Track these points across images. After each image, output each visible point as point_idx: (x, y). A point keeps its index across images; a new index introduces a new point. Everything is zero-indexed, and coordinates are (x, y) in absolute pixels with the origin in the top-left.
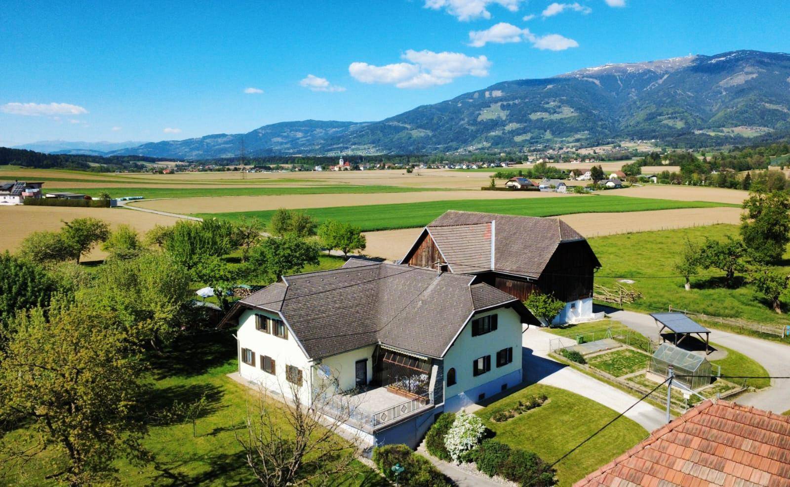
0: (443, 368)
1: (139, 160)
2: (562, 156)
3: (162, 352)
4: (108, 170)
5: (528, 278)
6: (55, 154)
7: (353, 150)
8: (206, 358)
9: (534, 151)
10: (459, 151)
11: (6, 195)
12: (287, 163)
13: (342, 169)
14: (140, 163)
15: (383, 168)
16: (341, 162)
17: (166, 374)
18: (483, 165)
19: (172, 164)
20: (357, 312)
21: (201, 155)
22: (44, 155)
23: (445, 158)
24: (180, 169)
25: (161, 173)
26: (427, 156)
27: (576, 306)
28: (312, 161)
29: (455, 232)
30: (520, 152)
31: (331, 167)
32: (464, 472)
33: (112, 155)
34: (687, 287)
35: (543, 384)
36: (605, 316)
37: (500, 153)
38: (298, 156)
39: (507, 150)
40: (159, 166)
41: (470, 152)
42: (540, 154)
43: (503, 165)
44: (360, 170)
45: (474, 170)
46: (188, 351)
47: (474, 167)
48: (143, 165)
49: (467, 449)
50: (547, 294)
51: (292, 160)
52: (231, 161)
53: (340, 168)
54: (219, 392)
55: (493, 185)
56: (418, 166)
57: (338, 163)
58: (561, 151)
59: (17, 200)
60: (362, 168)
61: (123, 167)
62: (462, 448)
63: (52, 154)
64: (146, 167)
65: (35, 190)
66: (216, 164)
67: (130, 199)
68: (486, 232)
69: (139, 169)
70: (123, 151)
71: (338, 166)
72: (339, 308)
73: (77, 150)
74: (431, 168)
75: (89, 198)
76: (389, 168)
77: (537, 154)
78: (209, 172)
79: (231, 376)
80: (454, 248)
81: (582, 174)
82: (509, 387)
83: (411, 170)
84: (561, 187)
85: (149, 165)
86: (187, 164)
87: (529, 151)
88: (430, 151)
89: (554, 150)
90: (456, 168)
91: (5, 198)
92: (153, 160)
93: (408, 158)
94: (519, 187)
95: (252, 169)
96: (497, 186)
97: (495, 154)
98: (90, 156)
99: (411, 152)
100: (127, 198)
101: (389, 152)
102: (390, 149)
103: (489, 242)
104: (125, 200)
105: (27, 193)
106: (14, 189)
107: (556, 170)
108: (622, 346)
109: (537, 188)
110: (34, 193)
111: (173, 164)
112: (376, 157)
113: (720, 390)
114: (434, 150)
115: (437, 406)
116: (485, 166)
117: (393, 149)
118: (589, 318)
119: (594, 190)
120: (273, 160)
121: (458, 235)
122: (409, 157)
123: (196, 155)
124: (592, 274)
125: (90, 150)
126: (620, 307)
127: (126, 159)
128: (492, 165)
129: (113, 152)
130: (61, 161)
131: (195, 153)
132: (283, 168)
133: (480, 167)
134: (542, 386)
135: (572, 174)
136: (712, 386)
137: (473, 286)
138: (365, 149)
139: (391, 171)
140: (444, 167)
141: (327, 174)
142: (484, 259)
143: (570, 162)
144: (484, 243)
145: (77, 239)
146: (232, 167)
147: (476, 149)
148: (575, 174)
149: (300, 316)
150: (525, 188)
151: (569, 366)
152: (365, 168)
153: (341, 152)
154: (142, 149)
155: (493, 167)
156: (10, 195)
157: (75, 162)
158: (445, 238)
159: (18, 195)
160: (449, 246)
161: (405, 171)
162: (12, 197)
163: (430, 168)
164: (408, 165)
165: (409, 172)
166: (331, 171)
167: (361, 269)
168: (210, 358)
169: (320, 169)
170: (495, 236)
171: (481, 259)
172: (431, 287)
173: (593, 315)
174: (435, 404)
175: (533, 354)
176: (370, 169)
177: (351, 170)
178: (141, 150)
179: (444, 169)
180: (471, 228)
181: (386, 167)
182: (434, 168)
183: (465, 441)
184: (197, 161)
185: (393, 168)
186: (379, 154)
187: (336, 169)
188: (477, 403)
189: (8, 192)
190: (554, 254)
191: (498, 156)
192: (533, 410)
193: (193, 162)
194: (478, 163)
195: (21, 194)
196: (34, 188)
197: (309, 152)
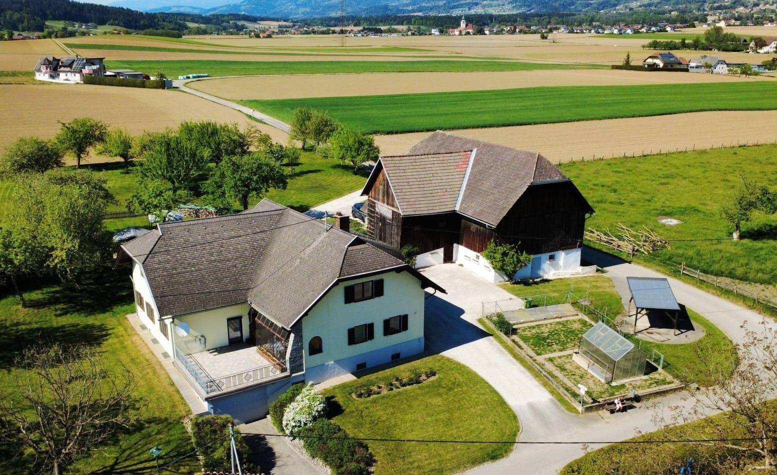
0: (301, 337)
1: (239, 20)
2: (755, 16)
3: (80, 284)
4: (204, 32)
5: (487, 224)
6: (153, 12)
7: (484, 7)
8: (120, 294)
9: (719, 8)
10: (618, 7)
11: (68, 72)
12: (402, 24)
13: (463, 33)
14: (240, 23)
15: (513, 32)
16: (463, 24)
17: (70, 310)
18: (641, 29)
19: (274, 25)
20: (235, 266)
21: (308, 13)
22: (141, 14)
23: (598, 17)
24: (282, 31)
25: (258, 36)
26: (574, 15)
27: (556, 258)
28: (432, 22)
29: (418, 164)
30: (699, 10)
31: (451, 30)
32: (292, 448)
33: (211, 13)
34: (736, 236)
35: (446, 355)
36: (598, 270)
37: (670, 11)
38: (415, 14)
39: (682, 7)
40: (261, 26)
41: (631, 9)
42: (726, 13)
43: (668, 29)
44: (485, 34)
45: (629, 37)
46: (108, 285)
47: (629, 31)
48: (244, 25)
49: (300, 426)
50: (510, 244)
51: (407, 20)
52: (339, 21)
53: (460, 32)
54: (106, 335)
55: (627, 62)
56: (557, 29)
57: (459, 25)
58: (756, 9)
59: (77, 78)
60: (487, 32)
61: (222, 28)
62: (294, 424)
63: (149, 12)
64: (247, 28)
65: (95, 67)
66: (322, 24)
67: (194, 77)
68: (460, 163)
69: (239, 29)
70: (225, 8)
71: (459, 29)
72: (215, 261)
73: (177, 7)
74: (574, 32)
75: (148, 78)
76: (520, 32)
77: (721, 13)
78: (312, 35)
79: (129, 316)
80: (411, 183)
81: (766, 45)
82: (402, 356)
83: (545, 35)
84: (720, 66)
85: (250, 25)
86: (291, 24)
87: (712, 9)
88: (580, 8)
89: (746, 7)
90: (606, 32)
91: (66, 75)
92: (254, 20)
93: (550, 18)
94: (661, 65)
95: (359, 32)
96: (632, 64)
97: (664, 13)
98: (188, 15)
99: (556, 8)
100: (191, 76)
101: (528, 9)
102: (529, 6)
103: (461, 176)
104: (188, 78)
105: (87, 70)
106: (74, 66)
107: (735, 37)
108: (577, 315)
109: (686, 67)
110: (93, 70)
111: (276, 24)
112: (509, 16)
113: (651, 384)
114: (585, 7)
115: (293, 375)
116: (644, 30)
117: (534, 6)
118: (574, 272)
119: (769, 69)
120: (386, 19)
121: (421, 167)
122: (550, 16)
123: (303, 13)
124: (583, 220)
125: (192, 7)
126: (629, 259)
127: (226, 18)
128: (653, 29)
129: (214, 9)
130: (159, 20)
131: (301, 10)
132: (395, 31)
133: (636, 32)
134: (443, 357)
135: (752, 44)
136: (646, 377)
137: (350, 248)
138: (499, 5)
139: (522, 36)
140: (590, 32)
141: (445, 40)
142: (448, 196)
143: (763, 24)
144: (454, 177)
145: (73, 141)
146: (337, 29)
147: (640, 6)
148: (756, 45)
149: (165, 269)
150: (670, 67)
151: (492, 335)
152: (491, 32)
153: (469, 9)
154: (245, 5)
155: (654, 32)
156: (70, 72)
157: (172, 22)
158: (402, 171)
159: (79, 73)
160: (405, 181)
161: (539, 36)
162: (73, 74)
163: (572, 32)
164: (546, 28)
165: (544, 37)
166: (449, 35)
167: (257, 215)
168: (124, 294)
169: (437, 33)
170: (472, 168)
171: (445, 197)
172: (315, 244)
173: (580, 269)
174: (292, 373)
175: (463, 317)
176: (496, 33)
177: (474, 34)
178: (243, 8)
179: (590, 35)
180: (441, 159)
181: (517, 30)
182: (577, 33)
183: (297, 418)
184: (303, 20)
185: (525, 33)
186: (515, 12)
187: (457, 33)
188: (353, 374)
189: (69, 69)
190: (520, 198)
191: (667, 15)
192: (408, 387)
193: (297, 22)
194: (635, 27)
195: (81, 71)
196: (94, 64)
197: (431, 9)
